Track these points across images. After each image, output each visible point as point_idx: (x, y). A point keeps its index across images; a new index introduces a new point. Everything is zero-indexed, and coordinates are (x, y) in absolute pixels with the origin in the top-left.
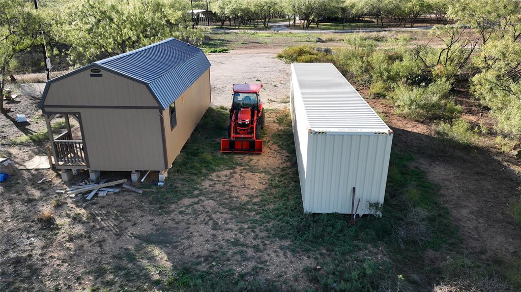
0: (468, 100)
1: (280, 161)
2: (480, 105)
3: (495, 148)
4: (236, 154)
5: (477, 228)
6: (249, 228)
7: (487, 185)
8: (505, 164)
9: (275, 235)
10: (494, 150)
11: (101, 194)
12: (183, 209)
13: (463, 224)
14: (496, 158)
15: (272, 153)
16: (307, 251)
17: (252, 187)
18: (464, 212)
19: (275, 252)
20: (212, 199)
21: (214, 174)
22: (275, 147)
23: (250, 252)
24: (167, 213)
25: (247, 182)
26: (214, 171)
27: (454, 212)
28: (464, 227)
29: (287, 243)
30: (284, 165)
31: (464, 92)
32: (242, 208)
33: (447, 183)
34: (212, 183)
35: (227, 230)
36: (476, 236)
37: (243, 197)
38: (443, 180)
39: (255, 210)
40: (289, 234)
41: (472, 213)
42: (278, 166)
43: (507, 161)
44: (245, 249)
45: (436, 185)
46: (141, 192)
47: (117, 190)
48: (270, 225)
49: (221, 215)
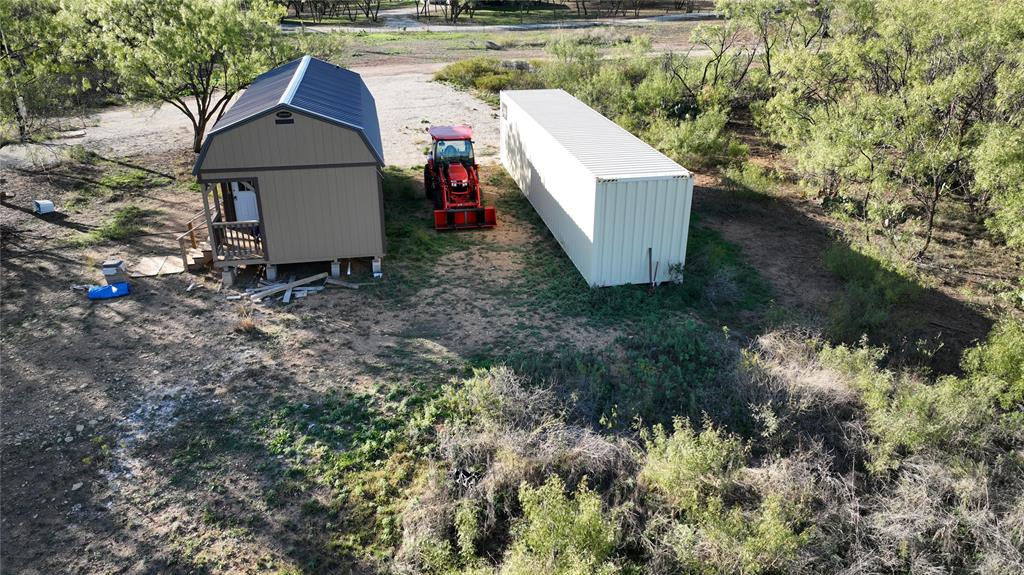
0: (752, 137)
1: (525, 236)
2: (769, 144)
3: (797, 198)
4: (460, 230)
5: (789, 285)
6: (529, 311)
7: (793, 240)
8: (810, 215)
9: (565, 314)
10: (795, 201)
11: (299, 295)
12: (429, 300)
13: (774, 282)
14: (798, 209)
15: (510, 226)
16: (611, 324)
17: (505, 268)
18: (773, 270)
19: (574, 329)
20: (459, 285)
21: (444, 258)
22: (508, 218)
23: (545, 333)
24: (410, 306)
25: (495, 263)
26: (441, 254)
27: (762, 272)
28: (776, 285)
29: (584, 320)
30: (534, 239)
31: (743, 125)
32: (506, 291)
33: (747, 242)
34: (447, 269)
35: (502, 315)
36: (791, 292)
37: (501, 280)
38: (742, 239)
39: (525, 293)
40: (583, 311)
41: (782, 270)
42: (525, 241)
43: (812, 212)
44: (536, 331)
45: (736, 246)
46: (356, 286)
47: (321, 288)
48: (554, 304)
49: (484, 302)
